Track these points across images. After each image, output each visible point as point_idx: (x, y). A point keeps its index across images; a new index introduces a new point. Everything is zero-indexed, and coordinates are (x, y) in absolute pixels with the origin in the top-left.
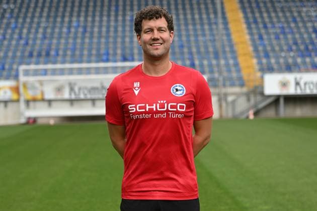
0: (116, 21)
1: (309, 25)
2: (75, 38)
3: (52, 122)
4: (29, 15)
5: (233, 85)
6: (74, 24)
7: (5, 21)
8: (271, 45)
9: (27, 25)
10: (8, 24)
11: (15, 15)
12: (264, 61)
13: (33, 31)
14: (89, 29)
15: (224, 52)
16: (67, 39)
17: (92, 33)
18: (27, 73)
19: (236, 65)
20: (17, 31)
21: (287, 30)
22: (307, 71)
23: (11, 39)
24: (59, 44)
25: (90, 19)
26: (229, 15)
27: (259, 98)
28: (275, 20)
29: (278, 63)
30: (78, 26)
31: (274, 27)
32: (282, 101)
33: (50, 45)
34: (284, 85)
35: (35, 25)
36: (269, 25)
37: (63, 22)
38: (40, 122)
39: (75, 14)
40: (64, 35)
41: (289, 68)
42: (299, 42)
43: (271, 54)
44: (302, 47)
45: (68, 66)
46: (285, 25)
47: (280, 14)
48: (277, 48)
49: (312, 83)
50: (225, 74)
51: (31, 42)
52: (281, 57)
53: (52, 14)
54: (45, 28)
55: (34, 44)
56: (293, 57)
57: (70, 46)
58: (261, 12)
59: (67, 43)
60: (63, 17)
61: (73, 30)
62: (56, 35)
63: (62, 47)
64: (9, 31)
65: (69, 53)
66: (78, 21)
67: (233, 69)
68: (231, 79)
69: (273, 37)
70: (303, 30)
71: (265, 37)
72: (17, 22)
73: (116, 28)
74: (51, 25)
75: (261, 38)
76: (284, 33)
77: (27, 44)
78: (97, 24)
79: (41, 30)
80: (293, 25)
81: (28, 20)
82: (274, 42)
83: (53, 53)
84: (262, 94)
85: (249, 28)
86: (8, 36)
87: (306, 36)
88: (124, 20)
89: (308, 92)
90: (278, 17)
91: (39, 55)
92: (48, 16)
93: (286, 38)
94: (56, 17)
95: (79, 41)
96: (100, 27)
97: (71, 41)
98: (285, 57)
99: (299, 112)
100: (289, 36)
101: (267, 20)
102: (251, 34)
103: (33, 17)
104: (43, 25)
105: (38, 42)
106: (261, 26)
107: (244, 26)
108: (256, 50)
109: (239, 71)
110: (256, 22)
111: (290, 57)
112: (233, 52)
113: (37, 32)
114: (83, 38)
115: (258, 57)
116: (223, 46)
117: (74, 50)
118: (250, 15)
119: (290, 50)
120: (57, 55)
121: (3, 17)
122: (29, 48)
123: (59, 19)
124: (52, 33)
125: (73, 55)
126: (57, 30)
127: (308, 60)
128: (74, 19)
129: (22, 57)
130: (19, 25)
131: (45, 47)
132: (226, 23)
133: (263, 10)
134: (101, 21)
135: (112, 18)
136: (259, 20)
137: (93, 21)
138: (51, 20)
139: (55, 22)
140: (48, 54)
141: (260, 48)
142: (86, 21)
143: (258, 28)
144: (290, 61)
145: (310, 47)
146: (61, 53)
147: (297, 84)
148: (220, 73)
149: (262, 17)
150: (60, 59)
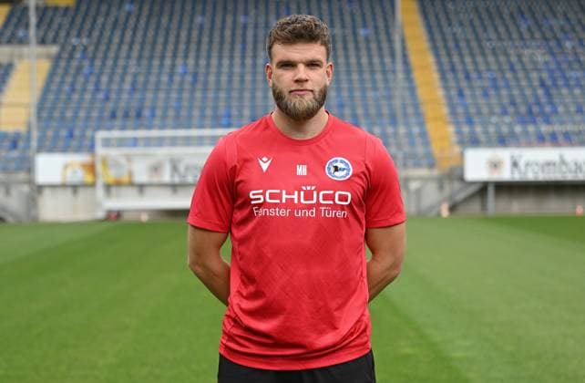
0: (243, 65)
1: (534, 75)
2: (181, 90)
3: (144, 218)
4: (112, 54)
5: (417, 165)
6: (180, 69)
7: (74, 63)
8: (476, 105)
9: (107, 71)
10: (79, 69)
11: (90, 55)
12: (466, 129)
13: (117, 78)
14: (201, 78)
15: (405, 115)
16: (168, 92)
17: (206, 83)
18: (107, 143)
19: (424, 135)
20: (93, 79)
21: (501, 83)
22: (530, 145)
23: (84, 90)
24: (155, 98)
25: (203, 62)
26: (413, 59)
27: (457, 185)
28: (482, 67)
29: (486, 132)
30: (185, 73)
31: (480, 78)
32: (491, 190)
33: (142, 100)
34: (495, 165)
35: (119, 71)
36: (474, 75)
37: (162, 65)
38: (126, 217)
39: (181, 54)
40: (163, 87)
41: (502, 141)
42: (519, 100)
43: (476, 119)
44: (523, 109)
45: (169, 133)
46: (498, 75)
47: (491, 59)
48: (485, 110)
49: (537, 164)
50: (407, 149)
51: (113, 96)
52: (490, 123)
53: (146, 53)
54: (135, 76)
55: (119, 98)
56: (510, 125)
57: (173, 103)
58: (461, 55)
59: (167, 99)
60: (163, 57)
61: (177, 79)
62: (151, 86)
63: (160, 104)
64: (81, 79)
65: (171, 113)
66: (185, 65)
67: (418, 141)
68: (414, 156)
69: (478, 92)
70: (524, 83)
71: (467, 92)
72: (92, 65)
73: (242, 76)
74: (143, 70)
75: (461, 94)
76: (496, 88)
77: (107, 98)
78: (213, 69)
79: (129, 79)
80: (509, 75)
81: (110, 63)
82: (481, 101)
83: (146, 113)
84: (461, 179)
85: (443, 78)
86: (79, 87)
87: (528, 92)
88: (254, 65)
89: (530, 176)
90: (487, 63)
91: (126, 116)
92: (140, 57)
93: (499, 95)
94: (151, 58)
95: (186, 95)
96: (219, 74)
97: (174, 95)
98: (497, 125)
99: (517, 206)
100: (504, 92)
101: (470, 67)
102: (446, 88)
103: (117, 58)
104: (132, 70)
105: (125, 96)
106: (461, 76)
107: (436, 76)
108: (453, 113)
109: (427, 143)
110: (453, 70)
111: (506, 124)
112: (418, 114)
113: (122, 80)
115: (457, 124)
116: (404, 107)
117: (178, 109)
118: (445, 60)
119: (505, 113)
120: (153, 116)
121: (71, 57)
122: (110, 105)
123: (156, 62)
124: (146, 83)
125: (177, 117)
126: (153, 79)
127: (531, 128)
128: (179, 61)
129: (100, 118)
130: (96, 71)
131: (135, 104)
132: (408, 71)
133: (465, 51)
134: (220, 65)
135: (237, 61)
136: (459, 67)
137: (208, 65)
138: (145, 62)
139: (150, 66)
140: (139, 115)
141: (460, 110)
142: (197, 65)
143: (456, 79)
144: (505, 129)
145: (535, 109)
146: (159, 112)
147: (515, 164)
148: (399, 146)
149: (463, 62)
150: (157, 122)
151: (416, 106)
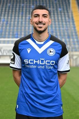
0: (22, 19)
6: (2, 20)
14: (9, 22)
15: (72, 35)
17: (10, 24)
25: (9, 18)
30: (4, 21)
39: (3, 15)
61: (1, 22)
66: (4, 18)
73: (22, 22)
78: (13, 20)
88: (26, 19)
95: (4, 28)
96: (14, 21)
112: (76, 35)
114: (6, 27)
116: (72, 33)
125: (1, 34)
128: (2, 17)
134: (15, 19)
135: (20, 17)
137: (11, 19)
142: (8, 19)
151: (76, 33)
